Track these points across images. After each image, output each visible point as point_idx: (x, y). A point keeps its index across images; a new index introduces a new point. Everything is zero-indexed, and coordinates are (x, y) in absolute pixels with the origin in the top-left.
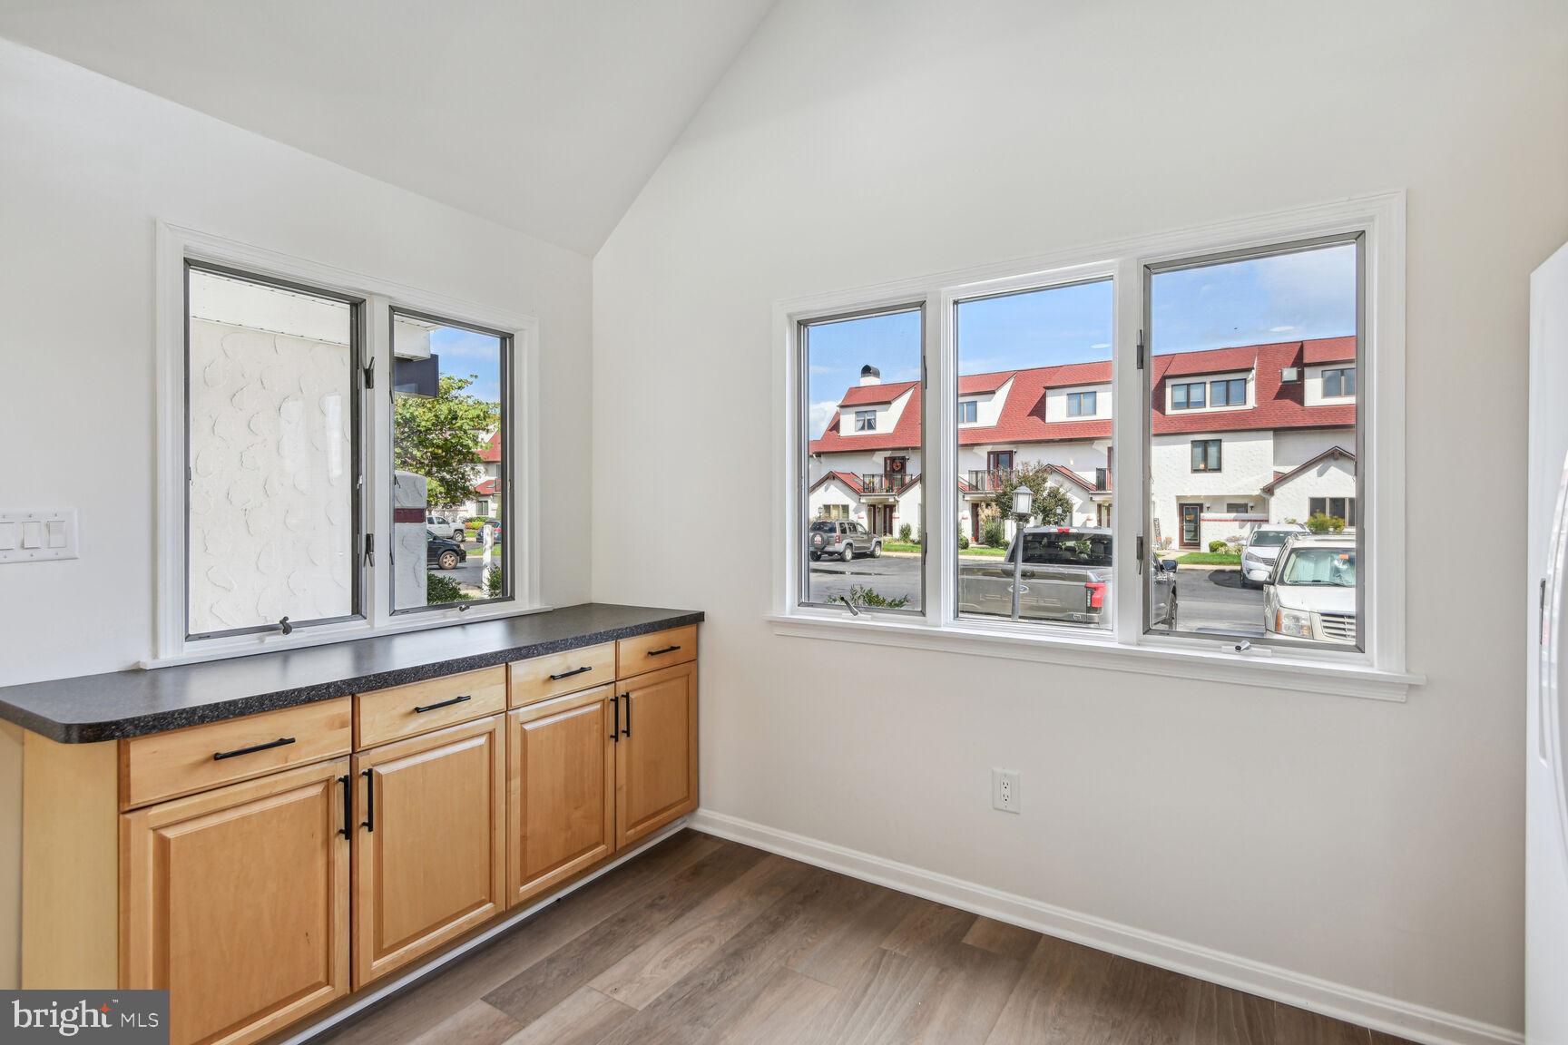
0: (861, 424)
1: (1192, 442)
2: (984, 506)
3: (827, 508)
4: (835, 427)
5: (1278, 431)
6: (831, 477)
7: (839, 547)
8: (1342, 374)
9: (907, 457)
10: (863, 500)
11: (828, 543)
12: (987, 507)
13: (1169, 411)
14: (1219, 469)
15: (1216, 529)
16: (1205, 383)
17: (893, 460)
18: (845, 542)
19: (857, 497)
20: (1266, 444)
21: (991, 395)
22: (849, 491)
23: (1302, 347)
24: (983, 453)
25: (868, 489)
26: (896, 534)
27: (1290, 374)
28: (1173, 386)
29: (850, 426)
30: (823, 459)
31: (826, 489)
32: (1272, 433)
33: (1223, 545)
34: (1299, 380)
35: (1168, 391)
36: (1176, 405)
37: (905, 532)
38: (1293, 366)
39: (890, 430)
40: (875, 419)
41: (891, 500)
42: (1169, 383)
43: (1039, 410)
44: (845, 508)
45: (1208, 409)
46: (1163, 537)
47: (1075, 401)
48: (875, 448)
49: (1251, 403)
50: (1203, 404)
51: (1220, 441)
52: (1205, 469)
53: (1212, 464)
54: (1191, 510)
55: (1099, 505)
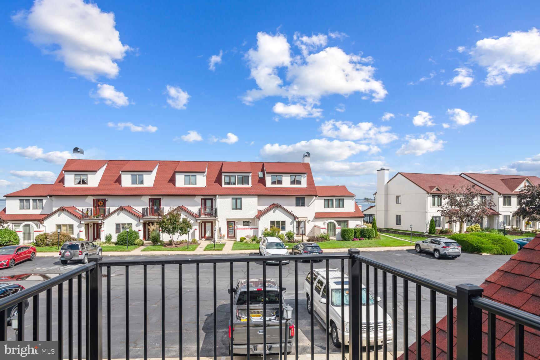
0: (78, 181)
1: (232, 198)
2: (151, 225)
3: (59, 226)
4: (61, 180)
5: (259, 196)
6: (62, 210)
7: (81, 257)
8: (277, 177)
9: (106, 199)
10: (83, 222)
11: (74, 255)
12: (152, 225)
13: (223, 185)
14: (241, 209)
15: (242, 233)
16: (235, 176)
17: (98, 200)
18: (84, 254)
19: (79, 221)
20: (255, 200)
21: (150, 173)
22: (74, 218)
23: (263, 165)
24: (147, 199)
25: (85, 216)
26: (103, 239)
27: (260, 174)
28: (225, 176)
29: (70, 181)
30: (53, 198)
31: (59, 216)
32: (257, 196)
33: (245, 239)
34: (263, 177)
35: (223, 177)
36: (226, 183)
37: (109, 238)
38: (261, 172)
39: (96, 185)
40: (87, 179)
41: (100, 222)
42: (223, 175)
43: (172, 180)
44: (71, 226)
45: (237, 186)
46: (222, 235)
47: (188, 178)
48: (88, 194)
49: (250, 184)
50: (235, 184)
51: (241, 198)
52: (236, 209)
53: (239, 207)
54: (231, 224)
55: (199, 223)
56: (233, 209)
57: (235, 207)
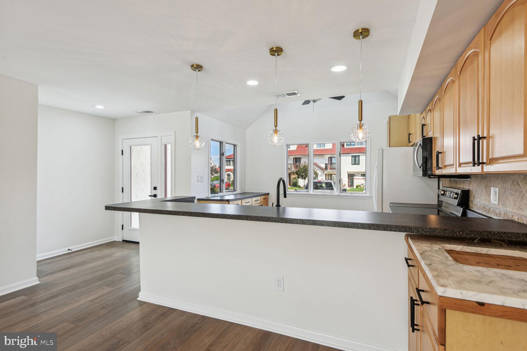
1: (352, 156)
12: (293, 175)
13: (345, 147)
14: (359, 164)
15: (358, 181)
24: (292, 158)
33: (360, 186)
45: (356, 147)
46: (344, 184)
51: (359, 156)
52: (355, 164)
53: (357, 162)
54: (351, 176)
55: (326, 175)
56: (352, 164)
57: (354, 163)
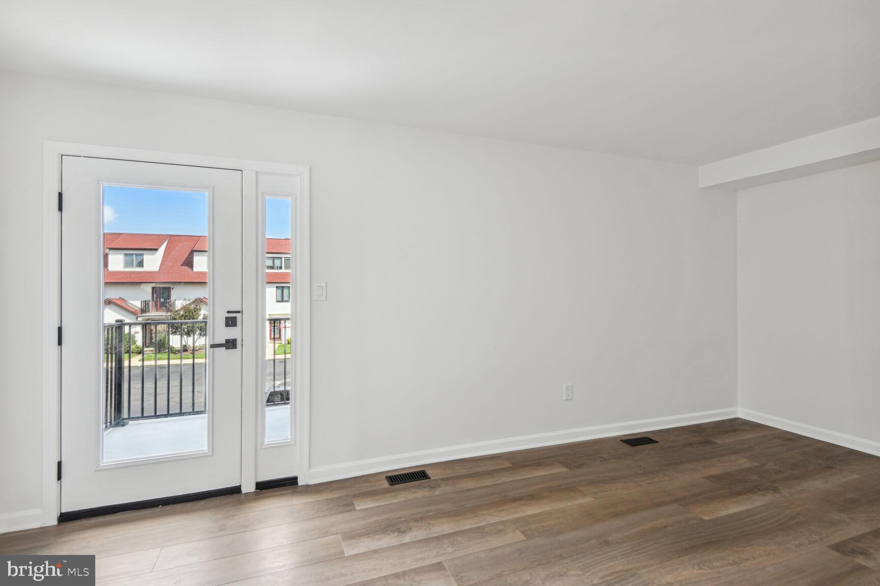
1: (277, 287)
14: (289, 301)
21: (156, 251)
24: (148, 289)
43: (189, 263)
50: (280, 268)
52: (282, 301)
53: (286, 298)
56: (278, 301)
57: (280, 299)
